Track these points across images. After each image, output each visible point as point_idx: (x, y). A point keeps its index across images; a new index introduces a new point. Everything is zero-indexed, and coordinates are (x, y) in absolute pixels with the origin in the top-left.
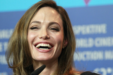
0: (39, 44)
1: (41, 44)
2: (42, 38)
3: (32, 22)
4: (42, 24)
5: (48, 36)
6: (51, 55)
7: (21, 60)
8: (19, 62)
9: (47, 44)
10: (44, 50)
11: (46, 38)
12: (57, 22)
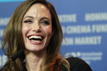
0: (32, 36)
1: (34, 36)
2: (35, 31)
3: (26, 17)
4: (34, 19)
5: (40, 30)
6: (42, 46)
7: (15, 49)
8: (13, 50)
9: (39, 37)
10: (36, 42)
11: (39, 31)
12: (47, 17)
